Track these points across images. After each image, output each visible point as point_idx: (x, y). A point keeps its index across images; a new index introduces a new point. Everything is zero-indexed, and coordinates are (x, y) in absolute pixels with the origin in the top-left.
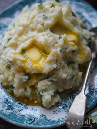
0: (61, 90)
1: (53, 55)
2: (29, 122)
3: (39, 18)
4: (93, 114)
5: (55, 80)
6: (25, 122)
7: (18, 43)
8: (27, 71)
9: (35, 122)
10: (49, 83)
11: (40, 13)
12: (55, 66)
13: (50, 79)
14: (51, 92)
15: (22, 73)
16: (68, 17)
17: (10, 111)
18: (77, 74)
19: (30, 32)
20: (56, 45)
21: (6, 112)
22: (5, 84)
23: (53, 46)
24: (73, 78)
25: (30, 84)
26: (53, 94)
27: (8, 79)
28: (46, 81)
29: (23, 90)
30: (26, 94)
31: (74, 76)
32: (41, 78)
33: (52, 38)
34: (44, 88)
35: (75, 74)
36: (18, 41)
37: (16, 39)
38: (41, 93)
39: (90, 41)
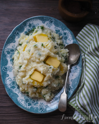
0: (53, 91)
1: (48, 78)
2: (41, 111)
3: (36, 54)
4: (71, 101)
5: (50, 88)
6: (39, 111)
7: (27, 71)
8: (35, 86)
9: (44, 110)
10: (47, 90)
11: (35, 50)
12: (49, 83)
13: (48, 88)
14: (49, 94)
15: (33, 88)
16: (52, 50)
17: (30, 106)
18: (61, 81)
19: (32, 63)
20: (49, 71)
21: (28, 107)
22: (23, 92)
23: (47, 72)
24: (59, 85)
25: (38, 92)
26: (50, 95)
27: (25, 89)
28: (46, 89)
29: (34, 95)
30: (36, 96)
31: (59, 83)
32: (43, 88)
33: (46, 68)
34: (45, 93)
35: (60, 82)
36: (26, 69)
37: (25, 68)
38: (44, 96)
39: (66, 57)
